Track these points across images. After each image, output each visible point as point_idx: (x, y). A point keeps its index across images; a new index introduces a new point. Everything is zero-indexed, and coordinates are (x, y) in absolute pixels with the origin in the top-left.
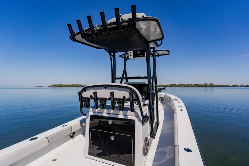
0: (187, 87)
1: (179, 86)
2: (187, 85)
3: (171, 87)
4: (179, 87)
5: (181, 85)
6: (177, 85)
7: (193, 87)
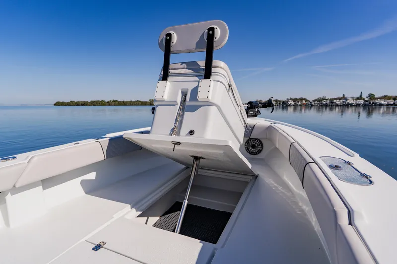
0: (123, 105)
1: (109, 103)
2: (123, 102)
3: (94, 105)
4: (109, 105)
5: (114, 101)
6: (106, 101)
7: (133, 105)
